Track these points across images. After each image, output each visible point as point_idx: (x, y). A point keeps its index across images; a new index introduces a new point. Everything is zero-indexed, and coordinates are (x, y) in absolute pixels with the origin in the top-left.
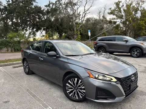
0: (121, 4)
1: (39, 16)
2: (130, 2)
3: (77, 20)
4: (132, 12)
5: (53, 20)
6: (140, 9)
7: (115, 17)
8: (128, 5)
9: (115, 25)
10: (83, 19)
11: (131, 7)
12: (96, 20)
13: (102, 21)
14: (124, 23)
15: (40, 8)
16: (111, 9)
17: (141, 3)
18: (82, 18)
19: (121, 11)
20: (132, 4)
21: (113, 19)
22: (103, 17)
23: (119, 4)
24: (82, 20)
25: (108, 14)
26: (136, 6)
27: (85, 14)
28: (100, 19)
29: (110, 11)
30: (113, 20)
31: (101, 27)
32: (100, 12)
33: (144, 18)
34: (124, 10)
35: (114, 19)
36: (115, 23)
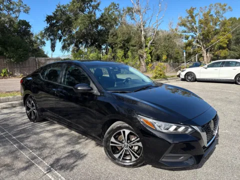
0: (195, 12)
2: (207, 10)
6: (220, 19)
9: (187, 41)
17: (221, 12)
20: (210, 12)
21: (183, 32)
22: (176, 30)
23: (192, 12)
26: (214, 15)
29: (180, 21)
30: (184, 34)
33: (225, 32)
35: (185, 32)
36: (187, 37)
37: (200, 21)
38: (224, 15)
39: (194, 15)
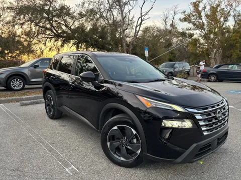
0: (201, 6)
1: (66, 21)
2: (216, 2)
3: (127, 30)
4: (220, 18)
5: (88, 29)
6: (232, 14)
7: (191, 26)
8: (213, 7)
9: (190, 40)
10: (138, 29)
11: (218, 10)
12: (159, 31)
13: (170, 32)
14: (206, 37)
15: (68, 9)
16: (184, 12)
17: (234, 4)
18: (136, 27)
19: (202, 16)
20: (219, 5)
21: (188, 30)
22: (172, 25)
23: (198, 6)
24: (136, 30)
25: (180, 22)
26: (225, 9)
27: (142, 20)
28: (166, 29)
29: (183, 16)
30: (187, 32)
31: (167, 43)
32: (166, 18)
34: (206, 16)
35: (191, 30)
36: (191, 35)
37: (207, 16)
38: (237, 9)
39: (200, 9)
